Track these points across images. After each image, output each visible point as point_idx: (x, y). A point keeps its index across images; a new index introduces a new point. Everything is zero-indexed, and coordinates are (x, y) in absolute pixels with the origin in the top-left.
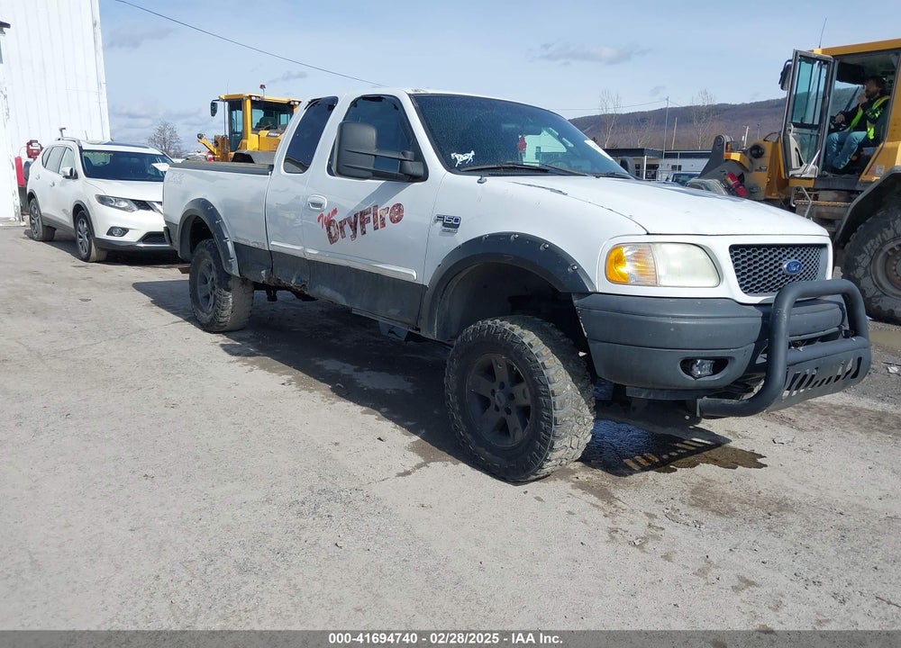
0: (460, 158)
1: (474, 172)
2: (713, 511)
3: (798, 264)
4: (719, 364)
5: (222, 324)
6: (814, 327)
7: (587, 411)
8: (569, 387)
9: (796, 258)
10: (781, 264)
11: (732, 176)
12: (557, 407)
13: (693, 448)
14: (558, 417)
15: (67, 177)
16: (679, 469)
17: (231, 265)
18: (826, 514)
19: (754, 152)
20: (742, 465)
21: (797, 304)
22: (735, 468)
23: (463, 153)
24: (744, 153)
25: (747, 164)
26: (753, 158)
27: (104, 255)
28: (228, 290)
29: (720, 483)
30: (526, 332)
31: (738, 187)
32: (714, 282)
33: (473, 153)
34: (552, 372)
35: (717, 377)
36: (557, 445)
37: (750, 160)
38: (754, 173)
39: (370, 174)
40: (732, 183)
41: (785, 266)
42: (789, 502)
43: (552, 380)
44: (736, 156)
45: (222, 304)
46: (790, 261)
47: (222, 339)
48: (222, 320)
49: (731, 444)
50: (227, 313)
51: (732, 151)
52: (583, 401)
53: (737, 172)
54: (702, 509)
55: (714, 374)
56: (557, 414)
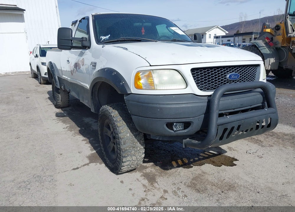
0: (103, 38)
1: (109, 43)
2: (196, 189)
3: (237, 75)
4: (187, 125)
5: (59, 105)
6: (242, 105)
7: (138, 144)
8: (128, 135)
9: (236, 72)
10: (226, 76)
11: (268, 38)
12: (122, 144)
13: (207, 156)
14: (123, 148)
15: (35, 57)
16: (194, 167)
17: (57, 85)
18: (250, 193)
19: (276, 28)
20: (225, 165)
21: (224, 95)
22: (220, 166)
23: (105, 36)
24: (273, 29)
25: (273, 33)
26: (276, 31)
27: (45, 82)
28: (59, 93)
29: (209, 175)
30: (114, 111)
31: (270, 42)
32: (184, 86)
33: (109, 35)
34: (121, 128)
35: (186, 131)
36: (124, 160)
37: (275, 31)
38: (277, 36)
39: (70, 47)
40: (267, 41)
41: (228, 76)
42: (236, 185)
43: (120, 132)
44: (268, 30)
45: (57, 99)
46: (231, 74)
47: (59, 110)
48: (58, 104)
49: (226, 154)
50: (60, 101)
51: (267, 28)
52: (136, 140)
53: (270, 36)
54: (192, 188)
55: (185, 129)
56: (123, 147)
